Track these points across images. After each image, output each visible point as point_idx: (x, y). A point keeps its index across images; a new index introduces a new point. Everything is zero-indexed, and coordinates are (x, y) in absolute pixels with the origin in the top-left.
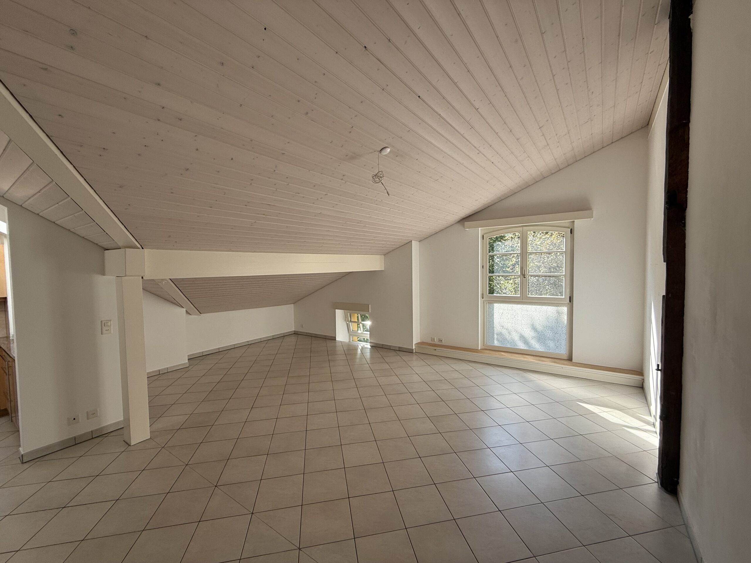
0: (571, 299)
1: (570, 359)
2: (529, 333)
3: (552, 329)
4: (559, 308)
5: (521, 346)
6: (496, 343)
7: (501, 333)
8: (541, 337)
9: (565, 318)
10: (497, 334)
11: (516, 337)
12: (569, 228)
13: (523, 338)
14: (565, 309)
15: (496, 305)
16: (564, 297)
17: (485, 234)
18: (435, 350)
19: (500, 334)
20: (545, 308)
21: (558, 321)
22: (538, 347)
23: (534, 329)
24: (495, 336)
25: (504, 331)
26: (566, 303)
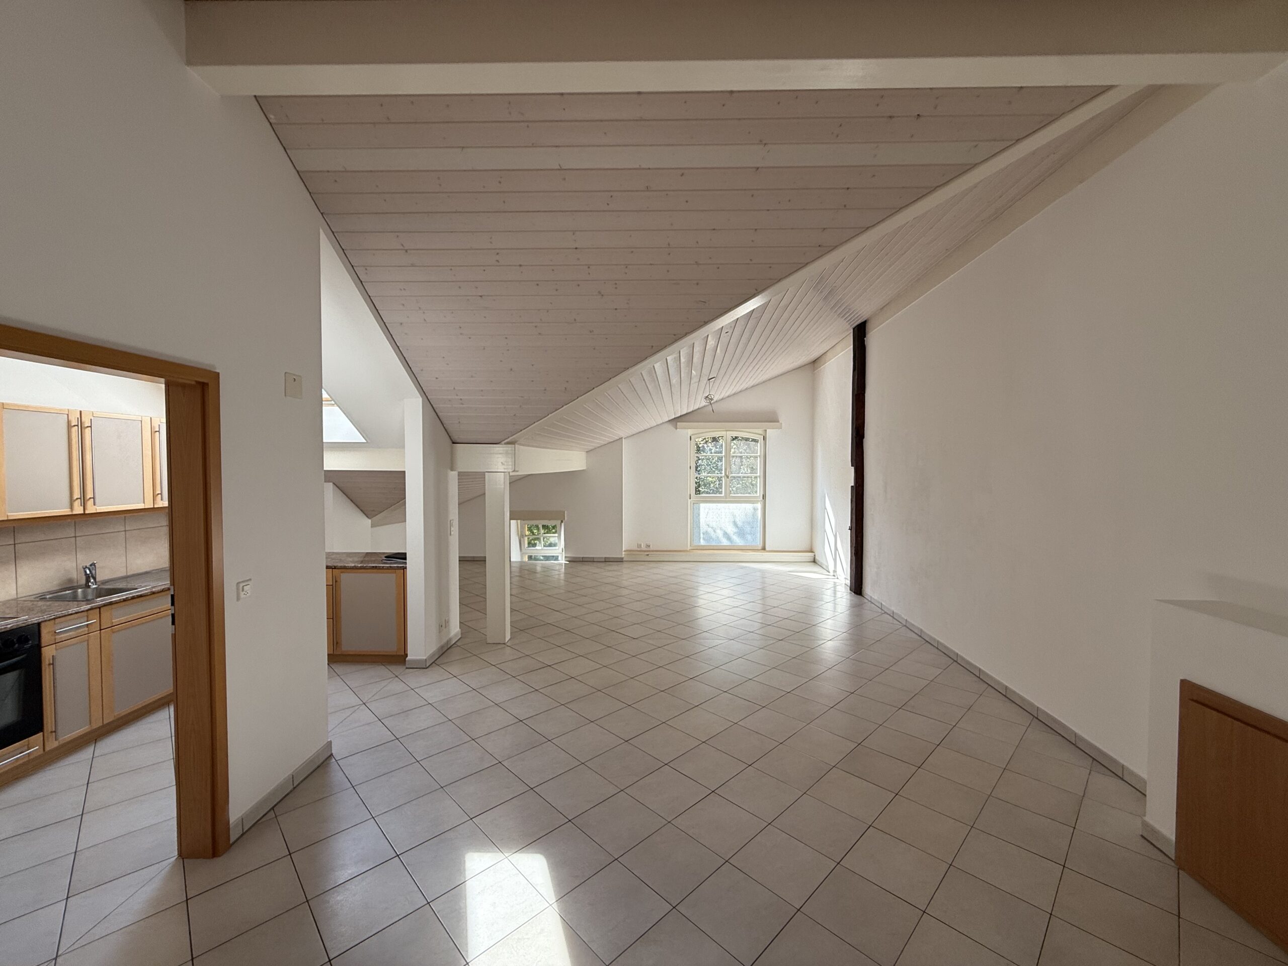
0: (764, 497)
1: (764, 549)
2: (731, 530)
3: (749, 523)
4: (755, 505)
5: (725, 542)
6: (702, 542)
7: (707, 532)
8: (741, 533)
9: (759, 513)
10: (703, 534)
11: (720, 533)
12: (761, 435)
13: (726, 534)
14: (759, 506)
15: (702, 505)
16: (758, 495)
17: (693, 435)
18: (648, 555)
19: (706, 533)
20: (744, 505)
21: (754, 515)
22: (738, 541)
23: (735, 523)
24: (702, 535)
25: (710, 530)
26: (760, 500)
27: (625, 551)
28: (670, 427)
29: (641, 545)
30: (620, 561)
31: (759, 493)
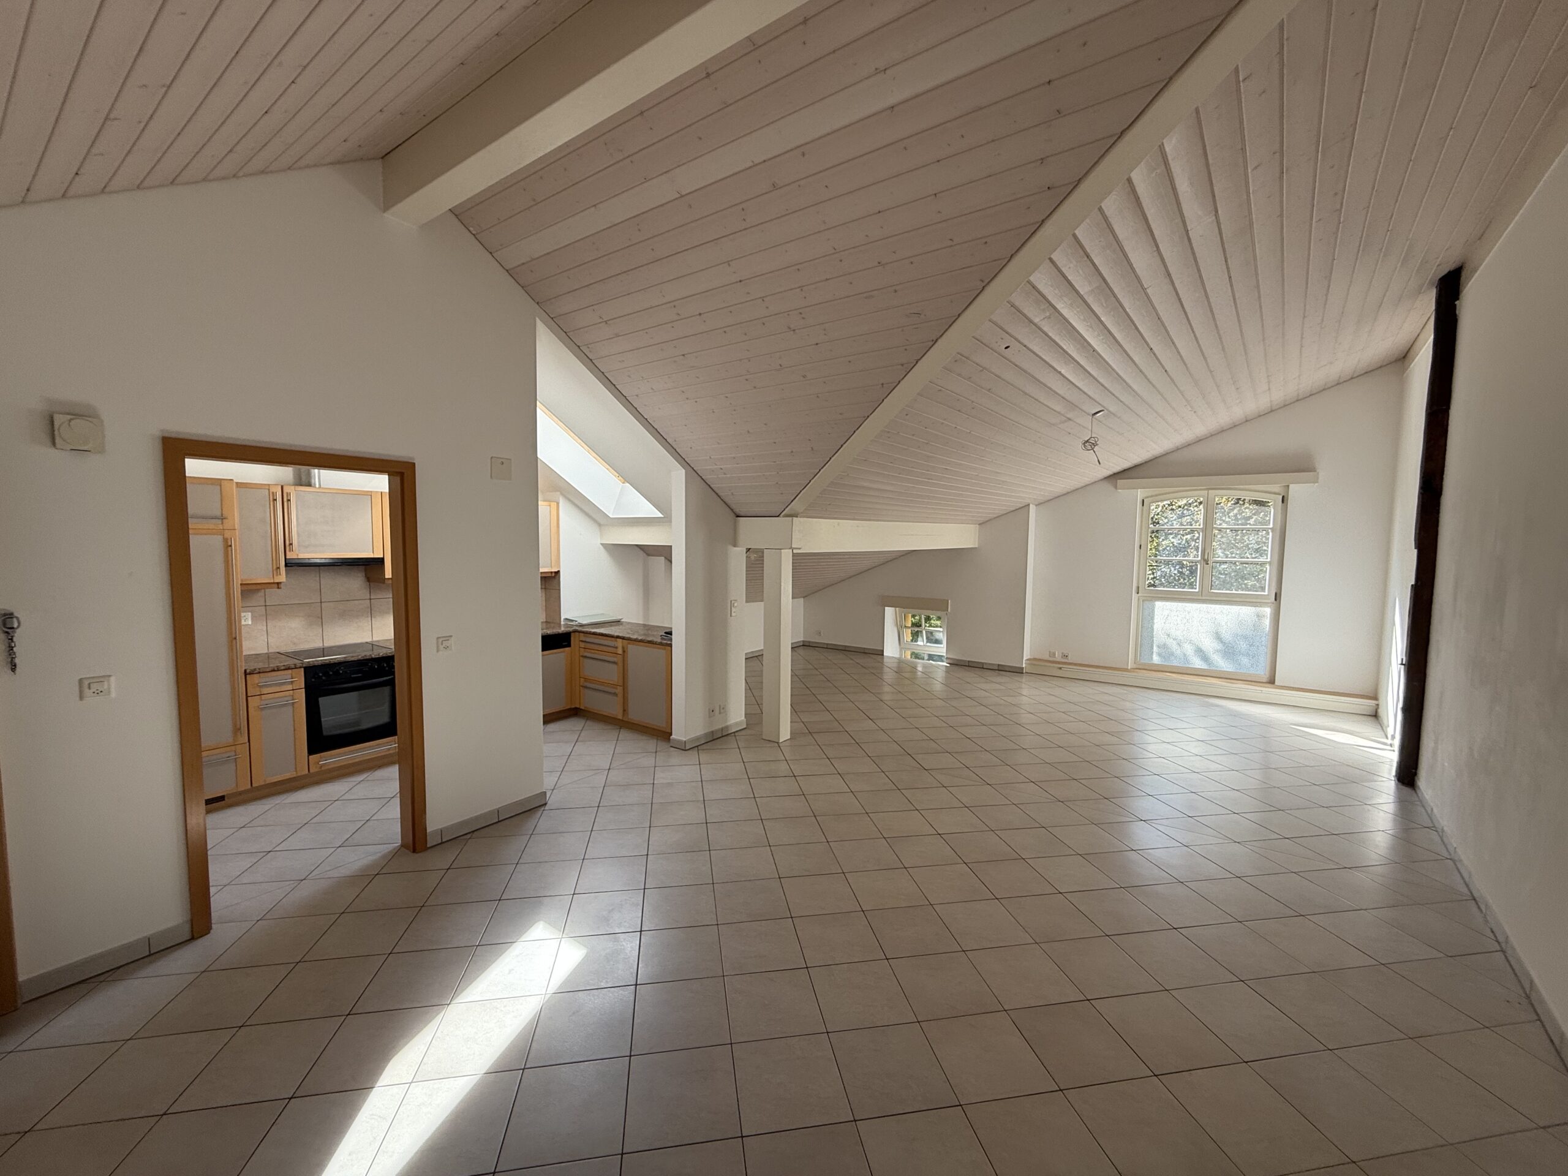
0: (1277, 597)
1: (1272, 681)
2: (1209, 645)
3: (1245, 637)
4: (1259, 609)
5: (1198, 663)
6: (1156, 659)
7: (1165, 644)
8: (1229, 651)
9: (1267, 623)
10: (1158, 647)
11: (1189, 649)
12: (1279, 494)
13: (1200, 652)
14: (1268, 611)
15: (1158, 604)
16: (1266, 593)
17: (1147, 497)
18: (1060, 668)
19: (1164, 646)
20: (1234, 609)
21: (1256, 627)
22: (1223, 664)
23: (1218, 637)
24: (1155, 648)
25: (1172, 643)
26: (1269, 601)
27: (1027, 660)
28: (1107, 487)
29: (1054, 654)
30: (1019, 671)
31: (1268, 592)
